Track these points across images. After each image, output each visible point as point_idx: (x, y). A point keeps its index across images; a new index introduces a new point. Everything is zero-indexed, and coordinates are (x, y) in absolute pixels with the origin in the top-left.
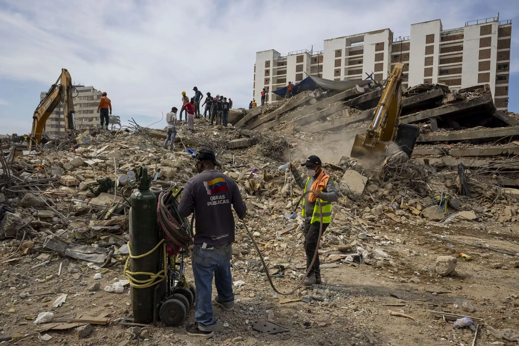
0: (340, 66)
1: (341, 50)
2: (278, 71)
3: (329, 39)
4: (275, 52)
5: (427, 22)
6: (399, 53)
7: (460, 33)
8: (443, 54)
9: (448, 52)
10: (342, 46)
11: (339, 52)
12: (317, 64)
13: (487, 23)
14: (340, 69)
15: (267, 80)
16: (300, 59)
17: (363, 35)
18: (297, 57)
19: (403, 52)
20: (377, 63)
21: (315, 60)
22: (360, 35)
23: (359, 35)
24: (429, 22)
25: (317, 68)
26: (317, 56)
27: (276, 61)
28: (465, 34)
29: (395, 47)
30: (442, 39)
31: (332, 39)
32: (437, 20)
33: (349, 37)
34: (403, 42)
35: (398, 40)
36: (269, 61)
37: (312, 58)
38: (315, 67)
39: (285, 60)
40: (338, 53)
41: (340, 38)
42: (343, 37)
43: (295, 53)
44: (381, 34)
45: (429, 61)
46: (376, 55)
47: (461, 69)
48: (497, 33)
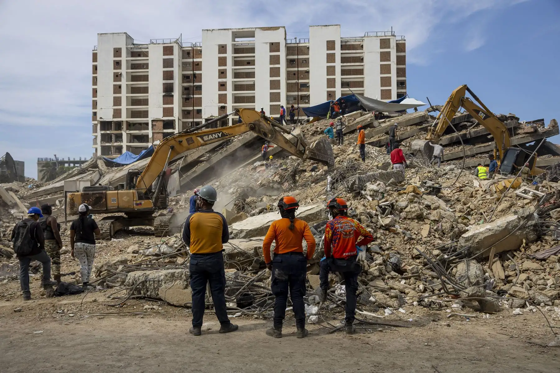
0: (226, 65)
1: (226, 45)
2: (132, 64)
3: (209, 29)
4: (128, 37)
5: (326, 26)
6: (296, 57)
7: (359, 43)
8: (345, 64)
9: (350, 62)
10: (227, 40)
11: (223, 47)
12: (191, 60)
13: (385, 36)
14: (226, 70)
15: (117, 76)
16: (168, 50)
17: (254, 30)
18: (164, 47)
19: (300, 57)
20: (272, 66)
21: (188, 53)
22: (250, 30)
23: (248, 30)
24: (329, 26)
25: (191, 65)
26: (190, 49)
27: (129, 49)
28: (365, 44)
29: (290, 50)
30: (343, 47)
31: (213, 30)
32: (337, 25)
33: (235, 30)
34: (299, 45)
35: (294, 41)
36: (120, 49)
37: (183, 51)
38: (189, 63)
39: (147, 50)
40: (222, 49)
41: (225, 29)
42: (228, 29)
43: (161, 42)
44: (275, 31)
45: (331, 71)
46: (271, 56)
47: (363, 82)
48: (395, 48)
